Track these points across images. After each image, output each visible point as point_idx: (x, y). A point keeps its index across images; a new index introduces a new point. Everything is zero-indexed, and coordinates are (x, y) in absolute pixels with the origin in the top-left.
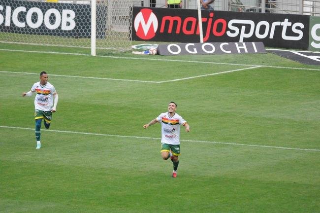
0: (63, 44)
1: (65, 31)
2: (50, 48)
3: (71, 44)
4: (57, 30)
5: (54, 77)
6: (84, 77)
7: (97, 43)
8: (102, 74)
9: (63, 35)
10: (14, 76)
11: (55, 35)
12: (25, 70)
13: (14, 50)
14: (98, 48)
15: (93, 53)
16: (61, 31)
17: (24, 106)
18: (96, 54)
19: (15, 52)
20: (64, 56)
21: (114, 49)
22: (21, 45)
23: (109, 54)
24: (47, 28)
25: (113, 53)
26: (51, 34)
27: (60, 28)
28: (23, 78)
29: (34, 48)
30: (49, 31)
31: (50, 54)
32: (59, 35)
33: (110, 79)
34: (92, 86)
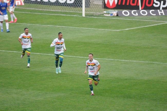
0: (68, 10)
1: (69, 4)
2: (61, 13)
3: (72, 10)
4: (64, 3)
5: (63, 28)
6: (79, 28)
7: (85, 10)
8: (88, 26)
9: (68, 5)
10: (42, 27)
11: (63, 5)
12: (48, 24)
13: (42, 14)
14: (86, 13)
15: (84, 15)
16: (67, 4)
17: (48, 43)
18: (85, 16)
19: (43, 15)
20: (69, 17)
21: (95, 13)
22: (46, 11)
23: (92, 16)
24: (59, 2)
25: (94, 15)
26: (61, 5)
27: (66, 2)
28: (47, 28)
29: (53, 12)
30: (60, 3)
31: (61, 16)
32: (65, 5)
33: (92, 29)
34: (83, 33)
